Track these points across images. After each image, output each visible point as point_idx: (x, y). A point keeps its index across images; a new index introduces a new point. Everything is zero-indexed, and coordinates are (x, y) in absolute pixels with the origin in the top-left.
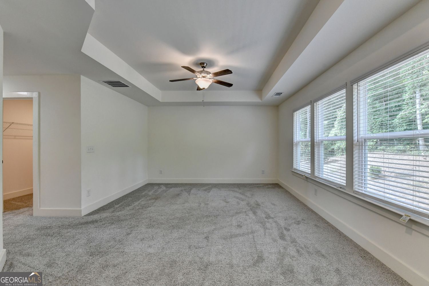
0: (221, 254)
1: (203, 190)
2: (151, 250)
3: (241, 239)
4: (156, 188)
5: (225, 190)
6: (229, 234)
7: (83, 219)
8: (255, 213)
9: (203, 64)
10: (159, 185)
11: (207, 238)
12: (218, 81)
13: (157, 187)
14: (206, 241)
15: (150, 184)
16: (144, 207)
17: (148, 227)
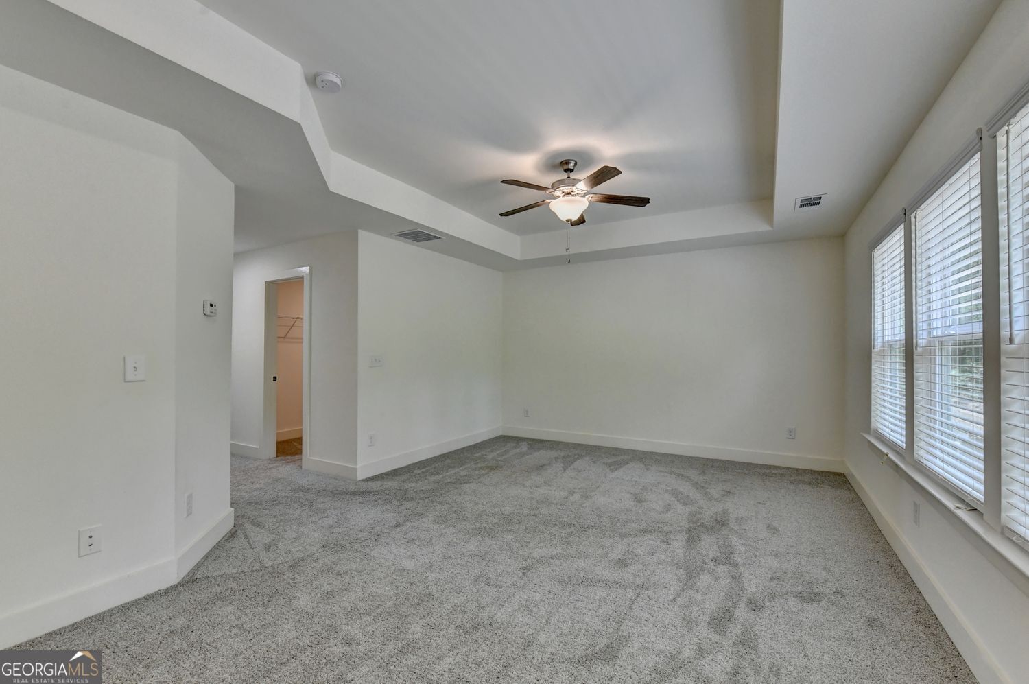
0: (525, 612)
1: (604, 463)
2: (408, 564)
3: (602, 593)
4: (510, 445)
5: (661, 471)
6: (582, 574)
7: (356, 484)
8: (692, 541)
9: (565, 165)
10: (518, 440)
11: (525, 570)
12: (605, 198)
13: (514, 445)
14: (521, 574)
15: (505, 436)
16: (459, 481)
17: (437, 521)
